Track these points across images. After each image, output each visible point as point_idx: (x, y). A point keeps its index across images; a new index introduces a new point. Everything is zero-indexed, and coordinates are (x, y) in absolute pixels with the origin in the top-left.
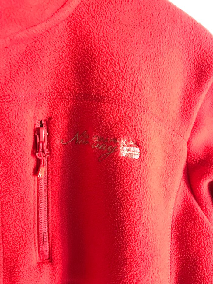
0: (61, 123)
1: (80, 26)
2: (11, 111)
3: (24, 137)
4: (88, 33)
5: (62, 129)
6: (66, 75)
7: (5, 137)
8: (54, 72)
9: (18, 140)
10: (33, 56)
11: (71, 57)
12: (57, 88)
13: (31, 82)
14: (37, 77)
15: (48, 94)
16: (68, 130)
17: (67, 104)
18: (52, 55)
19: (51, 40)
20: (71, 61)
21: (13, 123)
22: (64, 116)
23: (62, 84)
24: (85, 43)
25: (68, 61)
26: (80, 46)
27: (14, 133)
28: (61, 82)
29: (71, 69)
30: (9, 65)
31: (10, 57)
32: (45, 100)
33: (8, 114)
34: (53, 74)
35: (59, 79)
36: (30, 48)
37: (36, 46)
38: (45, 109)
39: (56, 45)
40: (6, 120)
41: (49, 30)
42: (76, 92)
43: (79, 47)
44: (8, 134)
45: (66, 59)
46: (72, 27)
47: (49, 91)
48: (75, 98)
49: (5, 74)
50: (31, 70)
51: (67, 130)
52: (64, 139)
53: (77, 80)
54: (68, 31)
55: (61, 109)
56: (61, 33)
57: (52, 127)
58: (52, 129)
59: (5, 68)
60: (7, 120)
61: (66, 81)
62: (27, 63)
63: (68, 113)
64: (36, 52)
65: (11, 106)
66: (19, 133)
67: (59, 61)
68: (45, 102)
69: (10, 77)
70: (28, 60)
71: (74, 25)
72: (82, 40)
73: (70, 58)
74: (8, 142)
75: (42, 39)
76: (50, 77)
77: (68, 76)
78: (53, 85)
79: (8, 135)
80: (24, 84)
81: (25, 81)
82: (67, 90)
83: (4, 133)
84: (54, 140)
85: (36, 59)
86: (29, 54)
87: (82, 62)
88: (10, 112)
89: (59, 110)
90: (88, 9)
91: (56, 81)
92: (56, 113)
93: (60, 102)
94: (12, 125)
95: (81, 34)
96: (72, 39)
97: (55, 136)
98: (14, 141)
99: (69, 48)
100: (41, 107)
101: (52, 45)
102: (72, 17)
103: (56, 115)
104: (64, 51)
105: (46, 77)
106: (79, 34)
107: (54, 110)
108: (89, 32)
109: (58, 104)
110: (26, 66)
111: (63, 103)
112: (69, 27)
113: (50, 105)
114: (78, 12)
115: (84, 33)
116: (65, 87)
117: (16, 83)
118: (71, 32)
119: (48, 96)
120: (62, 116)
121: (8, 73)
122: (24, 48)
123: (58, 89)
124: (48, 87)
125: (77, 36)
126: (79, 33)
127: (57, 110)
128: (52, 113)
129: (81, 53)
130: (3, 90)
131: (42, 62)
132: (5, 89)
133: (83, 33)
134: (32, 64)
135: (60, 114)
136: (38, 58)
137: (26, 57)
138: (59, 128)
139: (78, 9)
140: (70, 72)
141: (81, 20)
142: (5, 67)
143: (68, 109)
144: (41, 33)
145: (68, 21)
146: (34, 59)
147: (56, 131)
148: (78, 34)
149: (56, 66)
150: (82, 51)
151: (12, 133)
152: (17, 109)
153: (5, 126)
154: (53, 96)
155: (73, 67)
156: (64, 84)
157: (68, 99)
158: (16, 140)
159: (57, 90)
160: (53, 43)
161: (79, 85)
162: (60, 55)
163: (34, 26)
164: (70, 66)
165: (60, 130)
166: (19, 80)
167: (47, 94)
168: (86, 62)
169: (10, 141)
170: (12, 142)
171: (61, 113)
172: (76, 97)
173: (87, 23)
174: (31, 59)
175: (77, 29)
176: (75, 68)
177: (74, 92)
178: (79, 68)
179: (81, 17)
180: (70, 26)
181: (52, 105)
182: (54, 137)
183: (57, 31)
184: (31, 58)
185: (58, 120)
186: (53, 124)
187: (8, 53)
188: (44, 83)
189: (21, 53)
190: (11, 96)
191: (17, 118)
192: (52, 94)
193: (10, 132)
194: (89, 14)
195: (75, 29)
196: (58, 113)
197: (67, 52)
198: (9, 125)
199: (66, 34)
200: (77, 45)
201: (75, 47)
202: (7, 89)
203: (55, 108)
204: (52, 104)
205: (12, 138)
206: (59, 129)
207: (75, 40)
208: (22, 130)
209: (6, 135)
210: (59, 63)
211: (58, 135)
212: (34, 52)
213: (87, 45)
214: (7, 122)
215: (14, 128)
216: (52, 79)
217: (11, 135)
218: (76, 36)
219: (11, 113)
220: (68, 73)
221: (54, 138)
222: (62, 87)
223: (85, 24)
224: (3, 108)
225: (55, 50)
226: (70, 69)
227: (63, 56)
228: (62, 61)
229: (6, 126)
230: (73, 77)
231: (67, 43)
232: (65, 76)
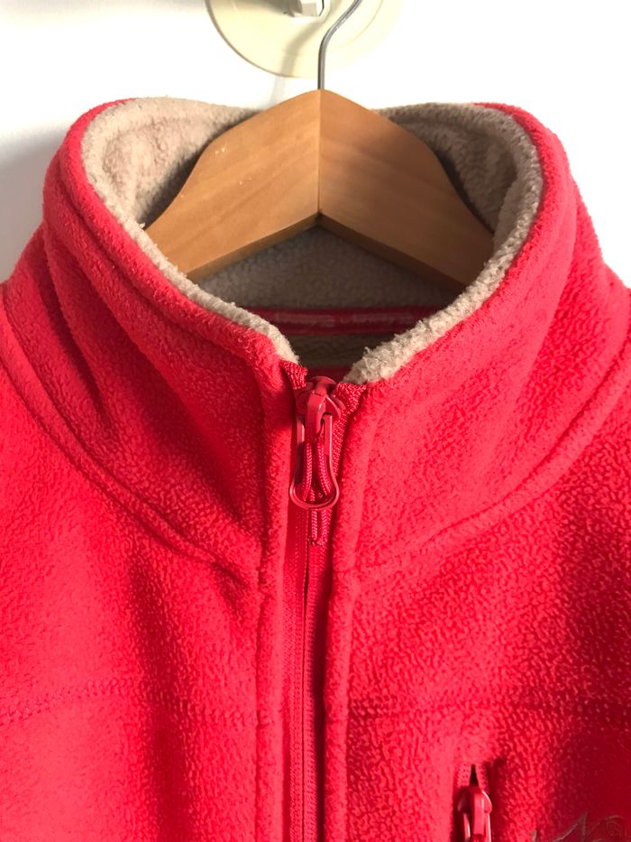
0: (535, 781)
1: (593, 505)
2: (399, 744)
3: (428, 821)
4: (621, 527)
5: (537, 800)
6: (552, 639)
7: (376, 814)
8: (516, 630)
9: (411, 829)
10: (461, 588)
11: (567, 589)
12: (524, 674)
13: (452, 659)
14: (471, 644)
15: (497, 689)
16: (556, 803)
17: (554, 725)
18: (512, 583)
19: (512, 545)
20: (567, 599)
21: (401, 780)
22: (544, 761)
23: (538, 665)
24: (613, 557)
25: (558, 601)
26: (597, 562)
27: (403, 808)
28: (536, 657)
29: (568, 623)
30: (395, 612)
31: (401, 591)
32: (488, 708)
33: (391, 751)
34: (511, 635)
35: (530, 650)
36: (453, 565)
37: (469, 562)
38: (486, 734)
39: (526, 556)
40: (383, 770)
41: (508, 520)
42: (585, 693)
43: (592, 564)
44: (384, 808)
45: (553, 594)
46: (570, 509)
47: (499, 682)
48: (580, 709)
49: (386, 637)
50: (454, 624)
51: (553, 805)
52: (542, 831)
53: (587, 657)
54: (559, 518)
55: (536, 740)
56: (537, 524)
57: (506, 790)
58: (505, 797)
59: (385, 621)
60: (387, 770)
61: (551, 658)
62: (445, 608)
63: (558, 752)
64: (469, 576)
65: (397, 729)
66: (417, 809)
67: (531, 599)
68: (489, 712)
69: (399, 646)
70: (447, 598)
71: (576, 502)
72: (602, 545)
73: (563, 590)
74: (382, 833)
75: (488, 544)
76: (504, 642)
77: (556, 641)
78: (514, 667)
79: (386, 811)
80: (436, 665)
81: (436, 658)
82: (555, 684)
83: (372, 805)
84: (513, 832)
85: (470, 597)
86: (451, 583)
87: (603, 609)
88: (395, 748)
89: (528, 740)
90: (616, 458)
91: (520, 652)
92: (520, 749)
93: (533, 717)
94: (398, 785)
95: (597, 528)
96: (572, 539)
97: (516, 819)
98: (400, 831)
99: (561, 565)
100: (477, 729)
101: (514, 556)
102: (569, 479)
103: (520, 755)
104: (546, 570)
105: (494, 643)
106: (593, 529)
107: (516, 740)
108: (623, 524)
109: (527, 723)
110: (442, 616)
111: (543, 721)
112: (561, 506)
113: (503, 723)
114: (587, 465)
115: (607, 526)
116: (548, 674)
117: (415, 663)
118: (566, 522)
119: (495, 696)
120: (539, 760)
121: (393, 633)
122: (437, 568)
123: (528, 678)
124: (496, 671)
125: (587, 533)
126: (593, 526)
127: (523, 741)
128: (506, 748)
129: (598, 582)
130: (378, 682)
131: (485, 604)
132: (383, 681)
133: (603, 525)
134: (458, 611)
135: (532, 754)
136: (474, 593)
137: (442, 590)
138: (529, 794)
139: (587, 460)
140: (564, 633)
141: (596, 491)
142: (386, 617)
143: (558, 739)
144: (487, 528)
145: (558, 492)
146: (463, 595)
147: (518, 805)
148: (589, 529)
149: (522, 611)
150: (602, 579)
151: (396, 808)
152: (415, 738)
153: (378, 785)
154: (510, 697)
155: (575, 619)
156: (545, 664)
157: (557, 710)
158: (405, 828)
159: (525, 680)
160: (517, 550)
161: (594, 674)
162: (534, 582)
163: (473, 517)
164: (565, 614)
165: (531, 802)
166: (421, 655)
167: (492, 690)
168: (619, 613)
169: (390, 829)
170: (394, 832)
171: (535, 751)
172: (585, 707)
173: (614, 497)
174: (456, 597)
175: (586, 514)
176: (579, 621)
177: (576, 692)
178: (593, 626)
179: (596, 480)
180: (565, 506)
181: (507, 723)
182: (512, 821)
183: (528, 520)
184: (456, 592)
185: (525, 772)
186: (511, 782)
187: (398, 583)
188: (487, 659)
189: (428, 580)
190: (399, 700)
191: (413, 766)
192: (508, 691)
193: (391, 802)
194: (619, 472)
195: (580, 513)
196: (526, 750)
197: (556, 576)
198: (391, 787)
199: (553, 525)
200: (585, 559)
201: (579, 564)
202: (388, 680)
203: (518, 732)
204: (510, 721)
205: (397, 822)
206: (527, 797)
207: (579, 545)
208: (425, 799)
209: (377, 810)
210: (530, 604)
211: (526, 815)
212: (463, 578)
213: (618, 561)
214: (384, 774)
215: (404, 793)
216: (509, 648)
217: (394, 812)
218: (582, 533)
219: (398, 752)
220: (559, 635)
221: (512, 825)
222: (538, 672)
223: (608, 499)
224: (376, 736)
225: (521, 570)
226: (564, 622)
227: (545, 585)
228: (541, 598)
229: (382, 785)
230: (572, 649)
231: (554, 550)
232: (550, 642)
